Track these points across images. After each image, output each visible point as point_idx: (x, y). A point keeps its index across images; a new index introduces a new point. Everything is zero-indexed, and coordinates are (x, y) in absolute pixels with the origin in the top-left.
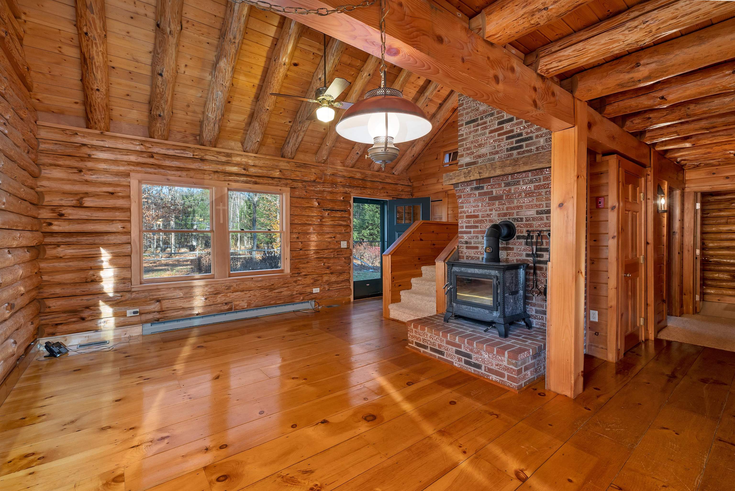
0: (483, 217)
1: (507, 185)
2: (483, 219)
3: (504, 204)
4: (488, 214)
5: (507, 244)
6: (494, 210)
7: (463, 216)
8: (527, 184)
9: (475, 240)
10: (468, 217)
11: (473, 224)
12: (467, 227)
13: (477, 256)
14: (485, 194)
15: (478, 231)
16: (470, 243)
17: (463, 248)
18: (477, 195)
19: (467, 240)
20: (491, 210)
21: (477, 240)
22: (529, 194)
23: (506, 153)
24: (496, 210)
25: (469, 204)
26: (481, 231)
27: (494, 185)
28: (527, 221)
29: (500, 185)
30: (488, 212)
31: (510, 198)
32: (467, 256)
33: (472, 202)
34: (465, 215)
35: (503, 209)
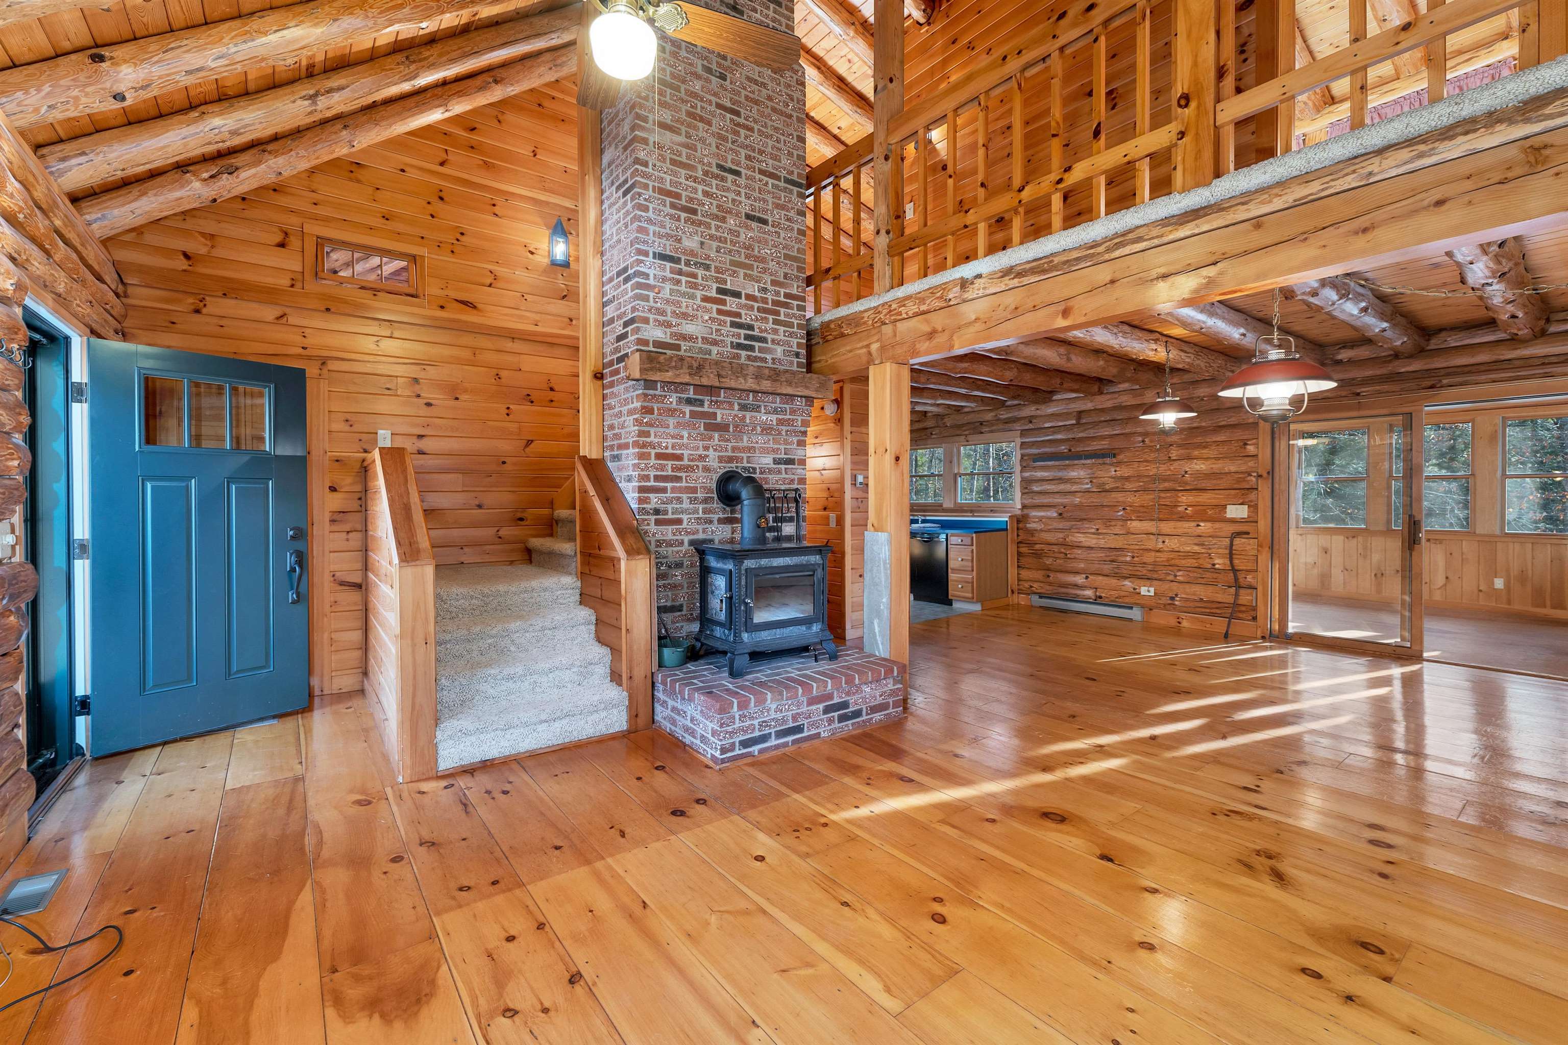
0: (692, 461)
1: (743, 408)
2: (692, 463)
3: (728, 440)
4: (700, 456)
5: (733, 512)
6: (711, 450)
7: (649, 454)
8: (770, 413)
9: (676, 506)
10: (659, 456)
11: (670, 473)
12: (657, 478)
13: (679, 537)
14: (703, 415)
15: (680, 487)
16: (666, 512)
17: (648, 524)
18: (688, 416)
19: (657, 506)
20: (706, 448)
21: (678, 506)
22: (767, 430)
23: (729, 349)
24: (715, 450)
25: (662, 430)
26: (686, 487)
27: (721, 402)
28: (761, 473)
29: (731, 405)
30: (701, 452)
31: (740, 431)
32: (658, 541)
33: (671, 426)
34: (653, 452)
35: (726, 450)
